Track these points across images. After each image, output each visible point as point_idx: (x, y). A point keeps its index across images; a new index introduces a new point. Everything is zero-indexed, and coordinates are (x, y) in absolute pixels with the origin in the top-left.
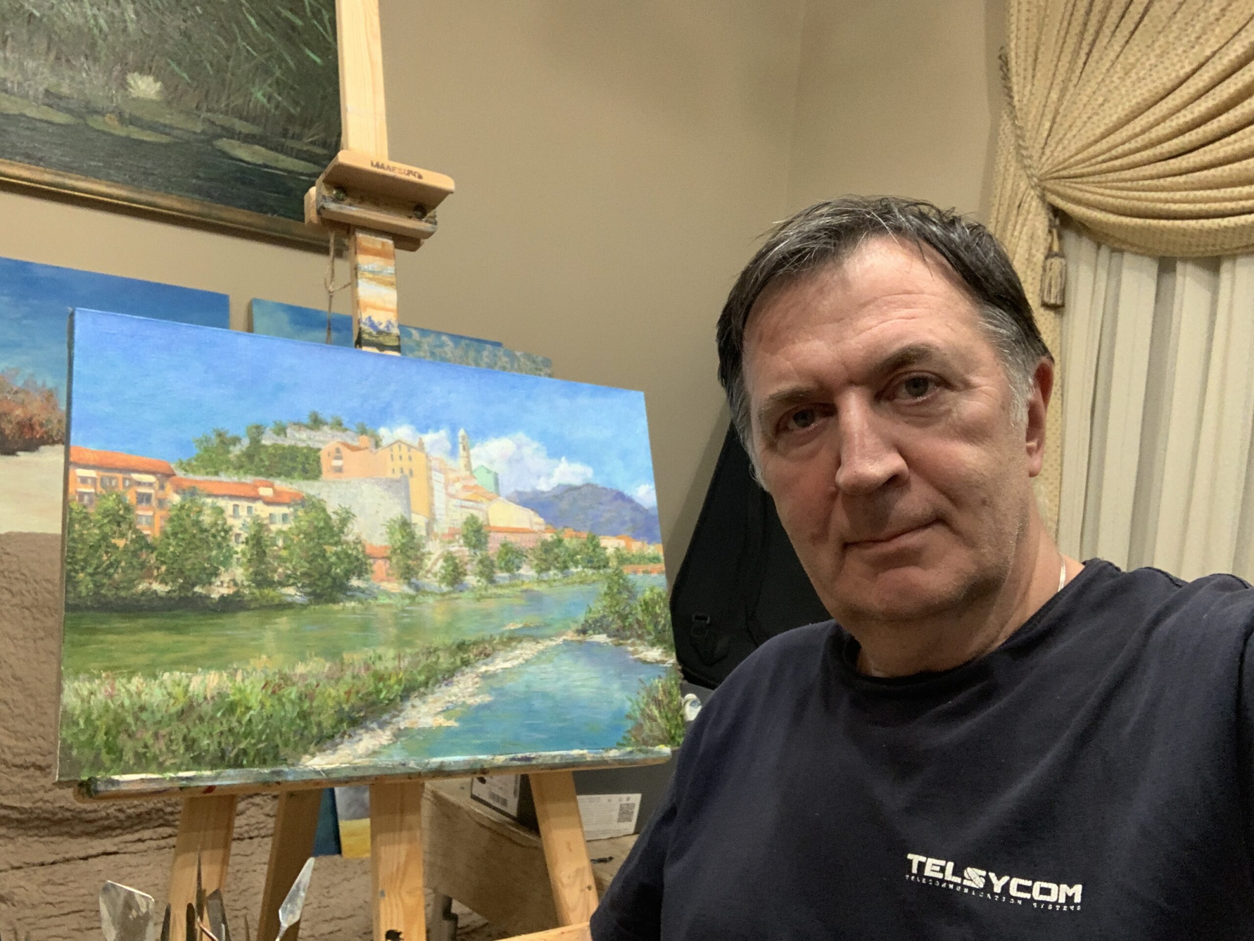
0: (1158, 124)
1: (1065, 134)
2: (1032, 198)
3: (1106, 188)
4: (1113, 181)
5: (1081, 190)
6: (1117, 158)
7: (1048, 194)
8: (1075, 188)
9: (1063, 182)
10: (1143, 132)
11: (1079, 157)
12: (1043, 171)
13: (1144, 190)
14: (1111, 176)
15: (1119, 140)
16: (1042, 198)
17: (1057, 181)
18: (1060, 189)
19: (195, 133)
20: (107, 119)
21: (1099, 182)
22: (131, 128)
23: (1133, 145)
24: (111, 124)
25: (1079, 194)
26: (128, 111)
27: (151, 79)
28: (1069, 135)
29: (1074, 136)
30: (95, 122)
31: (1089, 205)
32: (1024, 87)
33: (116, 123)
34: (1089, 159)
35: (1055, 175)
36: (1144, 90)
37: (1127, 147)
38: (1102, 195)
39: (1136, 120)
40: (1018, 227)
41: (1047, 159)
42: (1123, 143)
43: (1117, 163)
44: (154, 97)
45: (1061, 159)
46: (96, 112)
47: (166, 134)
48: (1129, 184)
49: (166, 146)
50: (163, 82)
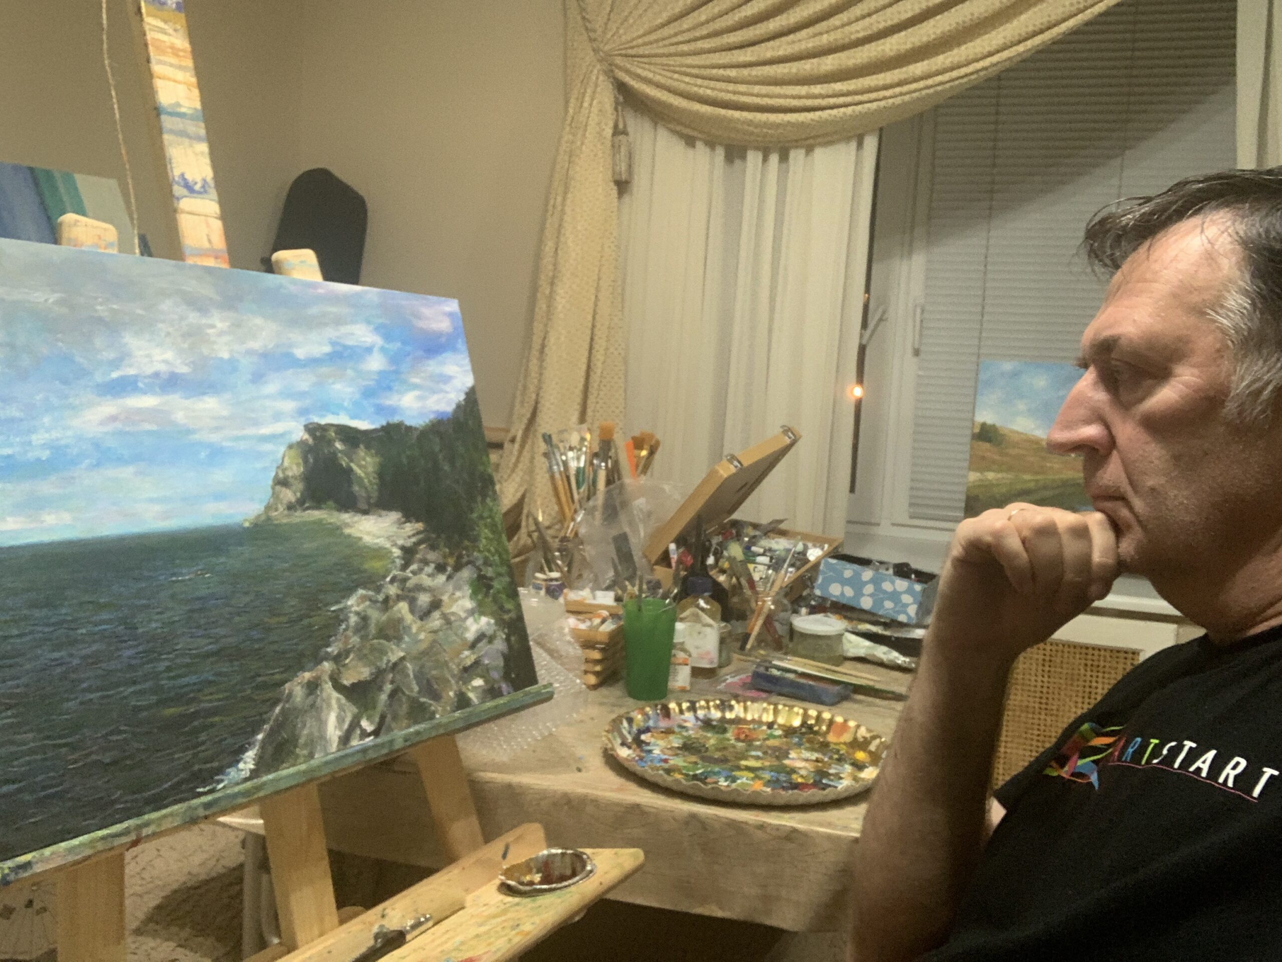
0: (720, 15)
2: (598, 72)
3: (675, 72)
4: (682, 65)
6: (684, 43)
7: (617, 71)
8: (644, 69)
9: (631, 61)
11: (646, 39)
12: (609, 47)
14: (679, 60)
15: (683, 26)
16: (609, 73)
17: (625, 59)
18: (627, 66)
21: (667, 65)
25: (650, 75)
28: (634, 15)
29: (639, 16)
37: (692, 34)
38: (671, 78)
40: (588, 101)
41: (612, 36)
42: (688, 30)
43: (685, 48)
45: (628, 37)
48: (696, 71)
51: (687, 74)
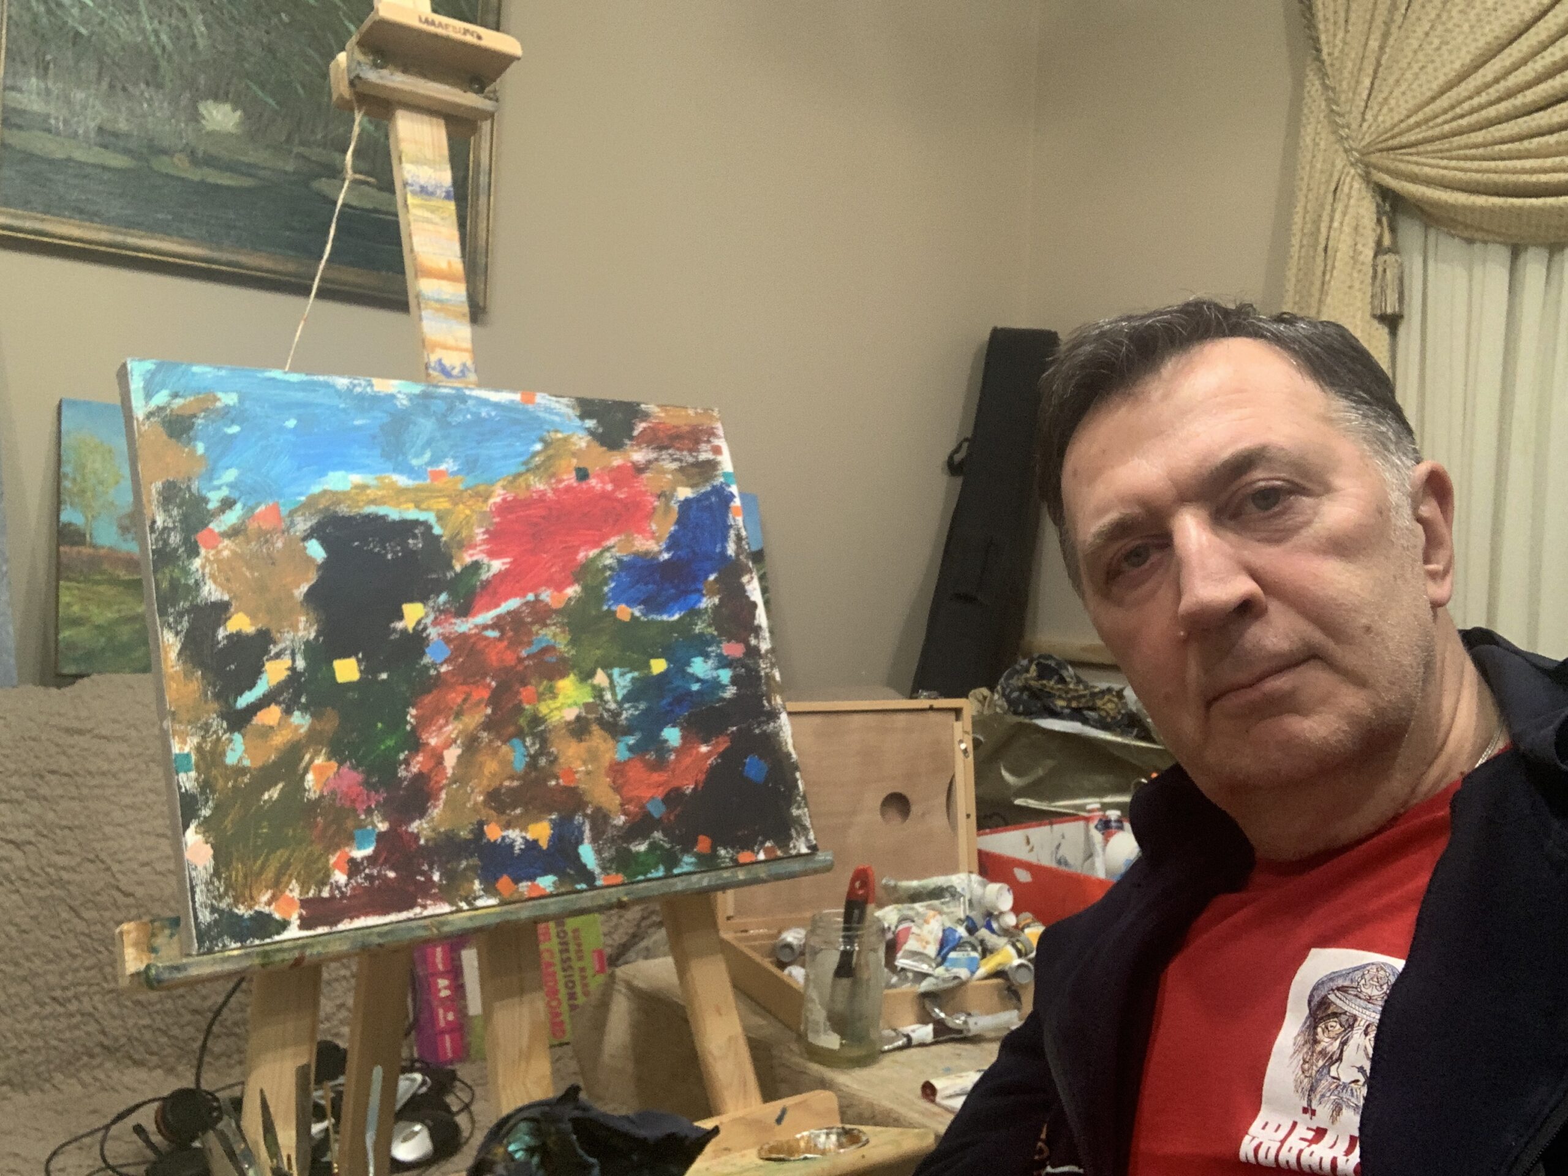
0: (1516, 69)
1: (1391, 93)
2: (1353, 178)
3: (1451, 159)
4: (1460, 148)
5: (1417, 163)
6: (1462, 116)
7: (1374, 171)
8: (1409, 162)
9: (1392, 154)
10: (1497, 81)
11: (1412, 120)
12: (1364, 143)
13: (1503, 159)
14: (1457, 141)
15: (1466, 94)
16: (1367, 178)
17: (1385, 153)
18: (1388, 163)
19: (286, 173)
20: (176, 160)
21: (1441, 151)
22: (206, 170)
23: (1483, 98)
24: (180, 166)
25: (1416, 169)
26: (202, 148)
27: (227, 107)
28: (1397, 92)
29: (1404, 93)
30: (162, 164)
31: (1429, 182)
32: (1335, 35)
33: (187, 165)
34: (1427, 121)
35: (1383, 145)
36: (1496, 26)
37: (1476, 101)
38: (1445, 168)
39: (1488, 66)
40: (1338, 216)
41: (1370, 127)
42: (1470, 98)
43: (1464, 122)
44: (234, 131)
45: (1388, 124)
46: (164, 152)
47: (250, 175)
48: (1481, 151)
49: (249, 190)
50: (244, 110)
51: (1466, 158)
